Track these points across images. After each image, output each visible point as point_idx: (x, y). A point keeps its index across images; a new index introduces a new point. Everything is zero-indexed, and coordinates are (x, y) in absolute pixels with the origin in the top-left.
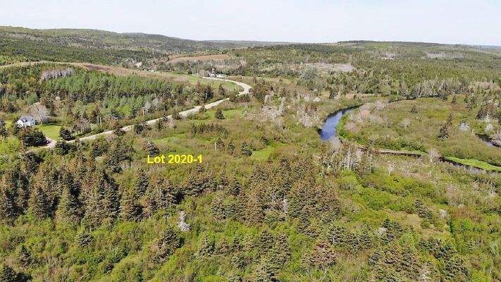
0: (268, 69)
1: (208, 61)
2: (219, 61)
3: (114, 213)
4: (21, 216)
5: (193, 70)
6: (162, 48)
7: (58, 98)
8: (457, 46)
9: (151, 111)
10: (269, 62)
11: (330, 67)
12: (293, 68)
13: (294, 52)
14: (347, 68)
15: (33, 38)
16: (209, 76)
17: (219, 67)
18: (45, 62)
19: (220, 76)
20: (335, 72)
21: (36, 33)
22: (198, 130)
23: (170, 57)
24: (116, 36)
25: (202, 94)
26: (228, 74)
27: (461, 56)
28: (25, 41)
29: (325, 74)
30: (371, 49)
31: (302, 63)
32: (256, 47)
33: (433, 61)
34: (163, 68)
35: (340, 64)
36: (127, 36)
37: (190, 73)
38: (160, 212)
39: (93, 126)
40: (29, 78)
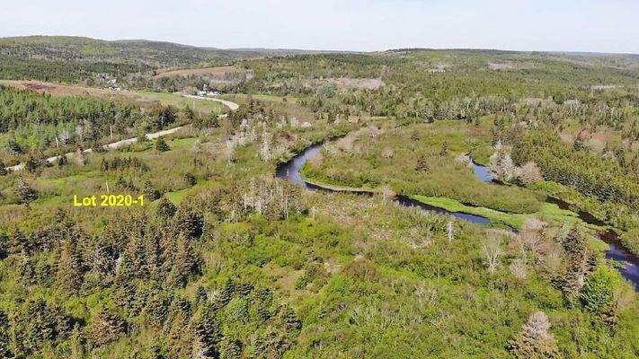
0: (277, 86)
1: (205, 76)
2: (218, 76)
5: (178, 87)
8: (534, 53)
9: (71, 141)
10: (282, 76)
11: (354, 83)
12: (307, 85)
13: (322, 63)
14: (374, 84)
16: (196, 94)
17: (214, 82)
19: (212, 94)
20: (358, 89)
23: (159, 71)
24: (101, 44)
25: (156, 118)
26: (225, 92)
27: (532, 66)
29: (344, 92)
31: (321, 78)
33: (491, 73)
35: (367, 80)
36: (114, 44)
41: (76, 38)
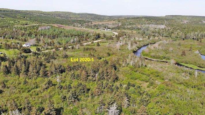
0: (129, 27)
1: (106, 24)
2: (111, 24)
3: (37, 75)
4: (10, 74)
5: (99, 28)
6: (91, 19)
7: (42, 37)
9: (73, 42)
10: (130, 24)
11: (155, 26)
12: (139, 27)
13: (144, 20)
14: (163, 27)
15: (43, 15)
16: (104, 30)
17: (110, 26)
18: (44, 24)
19: (109, 30)
20: (157, 28)
21: (45, 13)
22: (86, 49)
23: (92, 22)
24: (75, 14)
25: (95, 36)
26: (113, 29)
28: (40, 16)
29: (152, 29)
30: (179, 19)
31: (144, 24)
32: (128, 18)
34: (88, 27)
35: (160, 25)
36: (79, 14)
37: (97, 29)
38: (53, 76)
39: (49, 47)
40: (34, 29)
41: (68, 12)
